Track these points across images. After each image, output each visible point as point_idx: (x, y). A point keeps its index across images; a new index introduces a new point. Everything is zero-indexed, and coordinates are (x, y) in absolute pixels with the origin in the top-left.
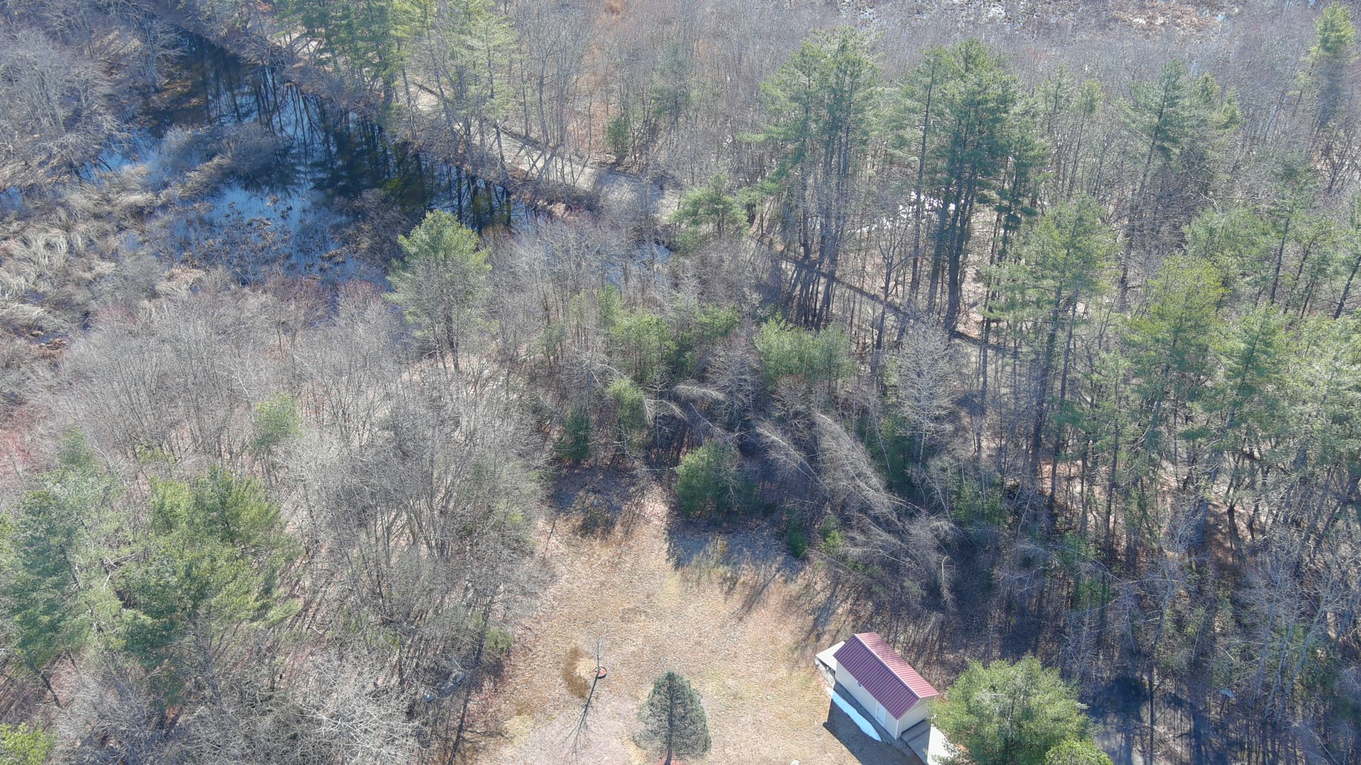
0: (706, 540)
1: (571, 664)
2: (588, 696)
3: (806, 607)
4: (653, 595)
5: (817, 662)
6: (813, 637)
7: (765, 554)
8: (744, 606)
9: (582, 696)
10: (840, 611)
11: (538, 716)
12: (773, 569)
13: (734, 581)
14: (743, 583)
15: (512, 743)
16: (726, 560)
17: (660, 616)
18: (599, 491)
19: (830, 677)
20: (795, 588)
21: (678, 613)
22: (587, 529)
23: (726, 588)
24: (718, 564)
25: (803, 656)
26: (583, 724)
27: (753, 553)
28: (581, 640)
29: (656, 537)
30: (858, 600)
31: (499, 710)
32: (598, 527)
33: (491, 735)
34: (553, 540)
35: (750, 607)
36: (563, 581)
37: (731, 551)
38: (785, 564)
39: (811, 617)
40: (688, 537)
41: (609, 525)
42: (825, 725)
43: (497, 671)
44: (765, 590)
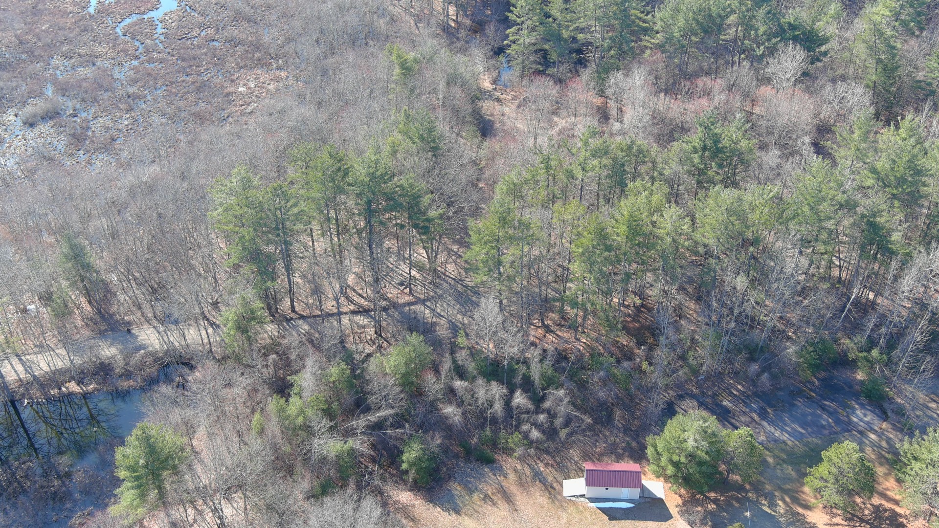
0: (449, 490)
3: (529, 480)
6: (551, 490)
7: (479, 473)
10: (542, 469)
12: (492, 476)
13: (487, 497)
14: (492, 494)
19: (582, 499)
23: (490, 503)
24: (470, 496)
25: (560, 501)
27: (474, 477)
29: (428, 509)
35: (511, 502)
37: (465, 485)
38: (492, 470)
39: (537, 482)
44: (504, 488)
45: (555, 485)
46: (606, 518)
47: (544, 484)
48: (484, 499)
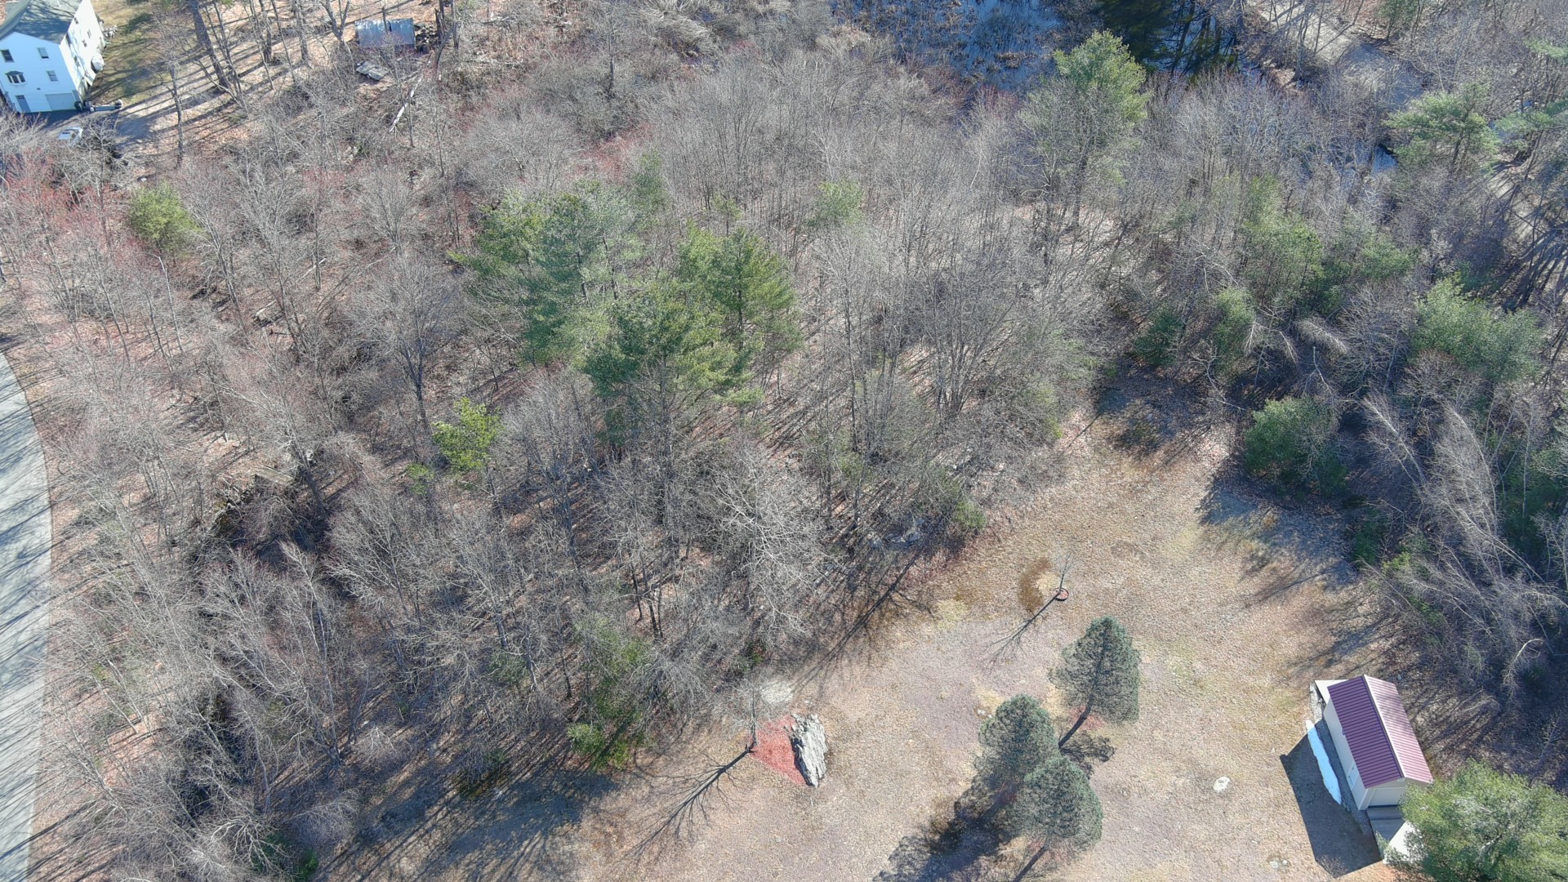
0: (1255, 506)
1: (1035, 573)
2: (1036, 613)
3: (1334, 625)
4: (1160, 540)
5: (1312, 688)
6: (1323, 661)
7: (1317, 549)
8: (1259, 593)
9: (1030, 610)
10: (1373, 646)
11: (975, 609)
12: (1318, 568)
13: (1263, 562)
14: (1274, 569)
15: (936, 623)
16: (1266, 535)
17: (1156, 565)
18: (1160, 407)
19: (1318, 710)
20: (1330, 599)
21: (1179, 571)
22: (1124, 442)
23: (1249, 566)
24: (1254, 536)
25: (1299, 675)
26: (1017, 638)
27: (1304, 542)
28: (1057, 553)
29: (1197, 480)
30: (1404, 643)
31: (939, 587)
32: (1139, 444)
33: (919, 607)
34: (1082, 439)
35: (1266, 598)
36: (1069, 485)
37: (1278, 529)
38: (1336, 568)
39: (1333, 638)
40: (1235, 494)
41: (1153, 446)
42: (1283, 758)
43: (955, 546)
44: (1295, 587)
45: (1340, 667)
46: (1287, 750)
47: (1333, 649)
48: (1253, 557)
